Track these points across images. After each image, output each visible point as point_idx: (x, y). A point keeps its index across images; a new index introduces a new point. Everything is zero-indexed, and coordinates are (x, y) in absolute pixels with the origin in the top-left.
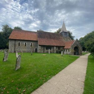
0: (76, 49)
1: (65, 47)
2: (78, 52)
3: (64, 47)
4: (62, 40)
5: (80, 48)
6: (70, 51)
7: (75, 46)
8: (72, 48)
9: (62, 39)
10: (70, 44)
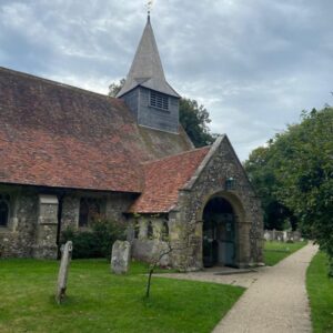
0: (220, 218)
1: (142, 200)
2: (232, 238)
3: (135, 196)
4: (126, 145)
5: (250, 211)
6: (175, 235)
7: (212, 192)
8: (190, 205)
9: (130, 138)
10: (178, 178)
